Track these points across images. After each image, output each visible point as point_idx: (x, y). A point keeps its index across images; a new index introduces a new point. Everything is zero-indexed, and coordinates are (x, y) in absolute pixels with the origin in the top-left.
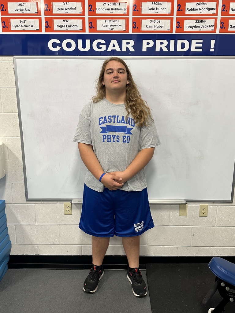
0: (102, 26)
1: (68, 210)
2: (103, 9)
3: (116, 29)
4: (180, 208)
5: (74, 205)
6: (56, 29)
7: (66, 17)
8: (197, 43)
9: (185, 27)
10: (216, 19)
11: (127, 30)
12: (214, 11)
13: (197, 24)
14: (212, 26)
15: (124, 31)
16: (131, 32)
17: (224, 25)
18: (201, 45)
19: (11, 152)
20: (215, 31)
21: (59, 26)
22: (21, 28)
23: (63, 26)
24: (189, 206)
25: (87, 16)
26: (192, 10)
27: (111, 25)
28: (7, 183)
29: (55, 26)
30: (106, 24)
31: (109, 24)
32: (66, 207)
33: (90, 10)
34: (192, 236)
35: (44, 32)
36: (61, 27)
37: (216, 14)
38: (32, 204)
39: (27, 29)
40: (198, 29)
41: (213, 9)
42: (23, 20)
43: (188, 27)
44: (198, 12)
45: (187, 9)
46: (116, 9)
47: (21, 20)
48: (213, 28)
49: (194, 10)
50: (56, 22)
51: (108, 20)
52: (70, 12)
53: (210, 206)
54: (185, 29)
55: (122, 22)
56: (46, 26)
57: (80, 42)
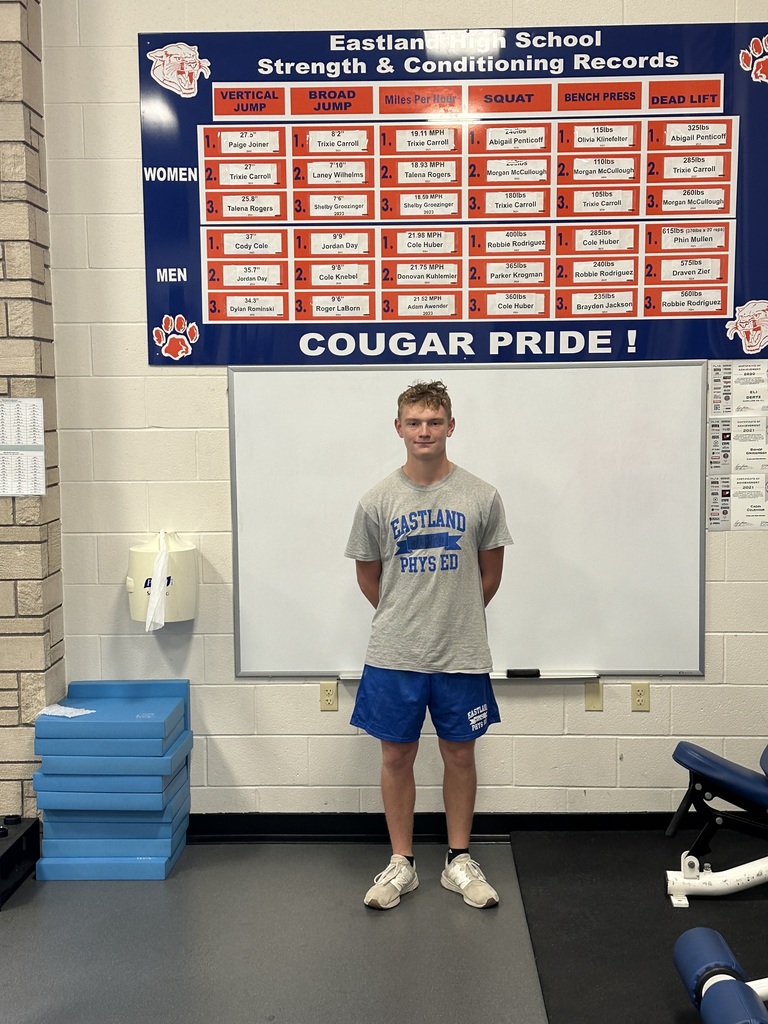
0: (408, 307)
1: (331, 698)
2: (412, 277)
3: (437, 312)
4: (587, 693)
5: (344, 688)
6: (316, 313)
7: (337, 292)
8: (599, 337)
9: (574, 307)
10: (635, 292)
11: (458, 314)
12: (631, 277)
13: (598, 302)
14: (627, 305)
15: (453, 316)
16: (465, 318)
17: (652, 302)
18: (608, 341)
19: (210, 566)
20: (634, 313)
21: (322, 309)
22: (247, 314)
23: (330, 309)
24: (608, 685)
25: (379, 290)
26: (585, 275)
27: (426, 306)
28: (195, 636)
29: (314, 309)
30: (417, 303)
31: (424, 303)
32: (325, 691)
33: (385, 279)
34: (619, 762)
35: (292, 320)
36: (328, 310)
37: (635, 282)
38: (249, 685)
39: (258, 314)
40: (599, 311)
41: (627, 273)
42: (252, 298)
43: (579, 307)
44: (598, 279)
45: (577, 274)
46: (435, 276)
47: (248, 298)
48: (630, 308)
49: (589, 275)
50: (317, 301)
51: (420, 297)
52: (344, 282)
53: (655, 685)
54: (575, 311)
55: (449, 300)
56: (296, 309)
57: (364, 337)
